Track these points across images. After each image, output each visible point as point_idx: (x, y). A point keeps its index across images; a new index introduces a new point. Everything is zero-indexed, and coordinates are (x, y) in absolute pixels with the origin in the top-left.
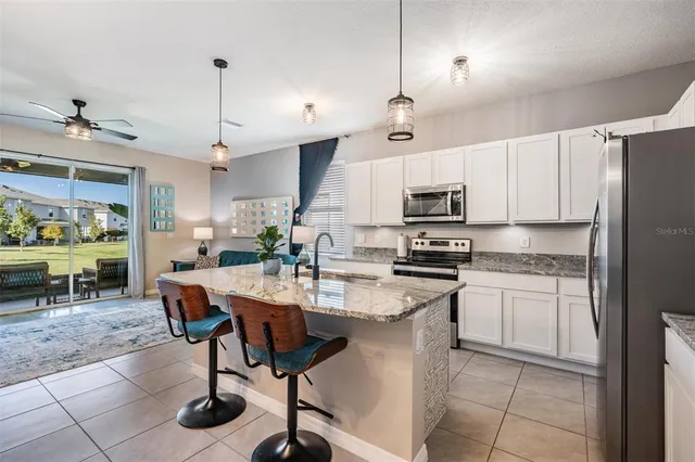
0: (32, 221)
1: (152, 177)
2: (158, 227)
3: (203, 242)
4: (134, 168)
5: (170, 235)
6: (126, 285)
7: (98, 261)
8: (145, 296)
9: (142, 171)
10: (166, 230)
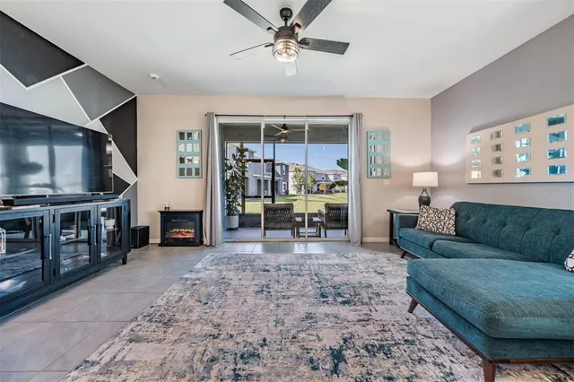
0: (314, 181)
1: (369, 123)
2: (374, 174)
3: (425, 190)
4: (352, 116)
5: (386, 182)
6: (347, 228)
7: (326, 205)
8: (362, 243)
9: (359, 116)
10: (382, 177)
